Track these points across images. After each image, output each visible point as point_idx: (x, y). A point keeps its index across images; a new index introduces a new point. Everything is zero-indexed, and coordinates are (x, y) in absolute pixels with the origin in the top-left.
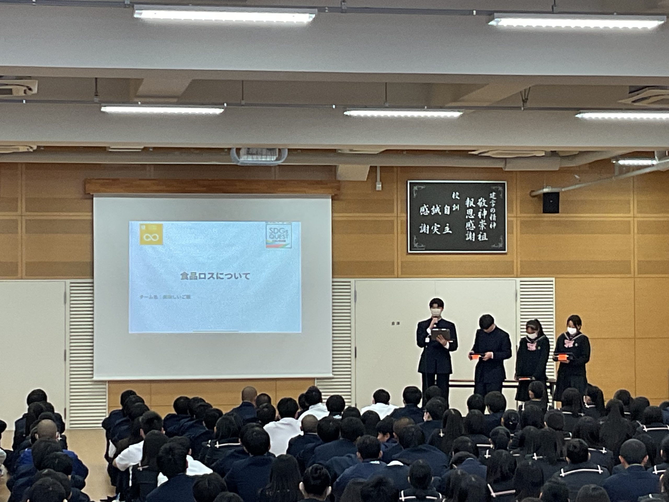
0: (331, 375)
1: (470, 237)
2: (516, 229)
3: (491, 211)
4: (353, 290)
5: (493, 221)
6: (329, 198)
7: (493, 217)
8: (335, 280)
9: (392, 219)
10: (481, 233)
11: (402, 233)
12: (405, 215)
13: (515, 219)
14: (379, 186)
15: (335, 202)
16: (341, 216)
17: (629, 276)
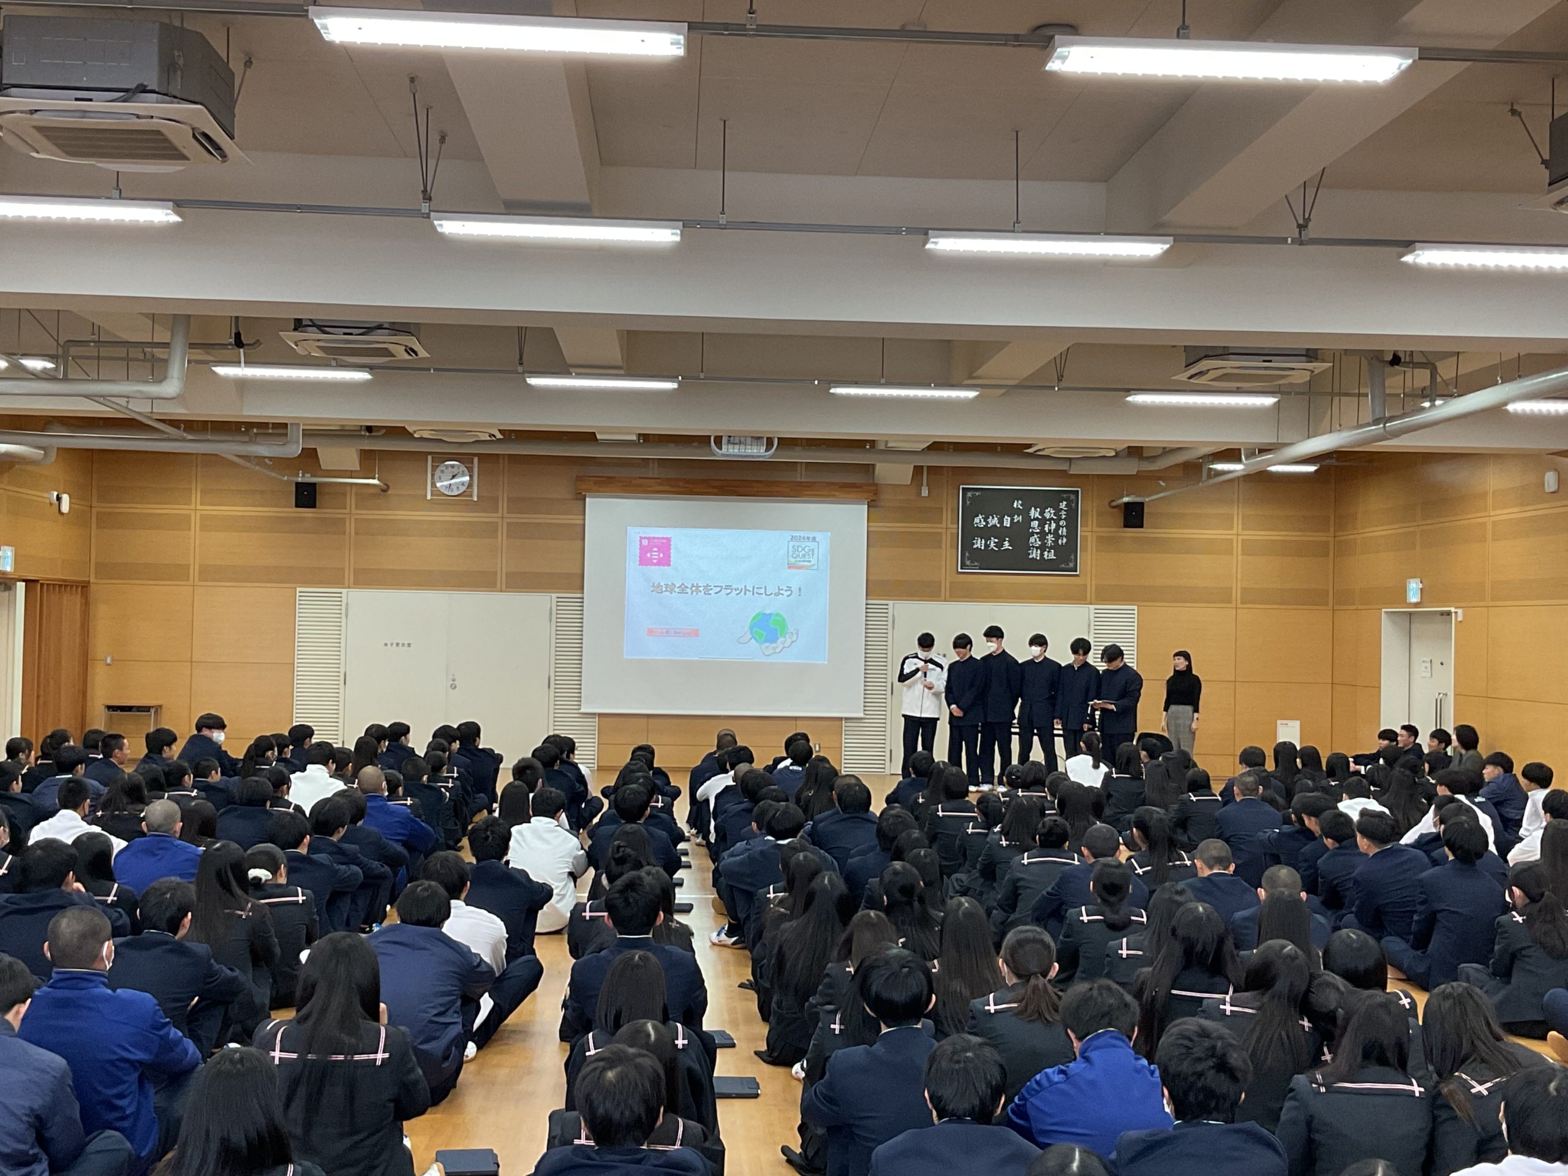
0: (861, 715)
1: (1035, 554)
2: (1091, 544)
3: (1061, 523)
4: (890, 615)
5: (1062, 536)
6: (864, 504)
7: (1063, 531)
8: (870, 602)
9: (940, 530)
10: (1048, 550)
11: (951, 547)
12: (956, 526)
13: (1089, 534)
14: (925, 492)
15: (871, 509)
16: (879, 526)
17: (1229, 605)
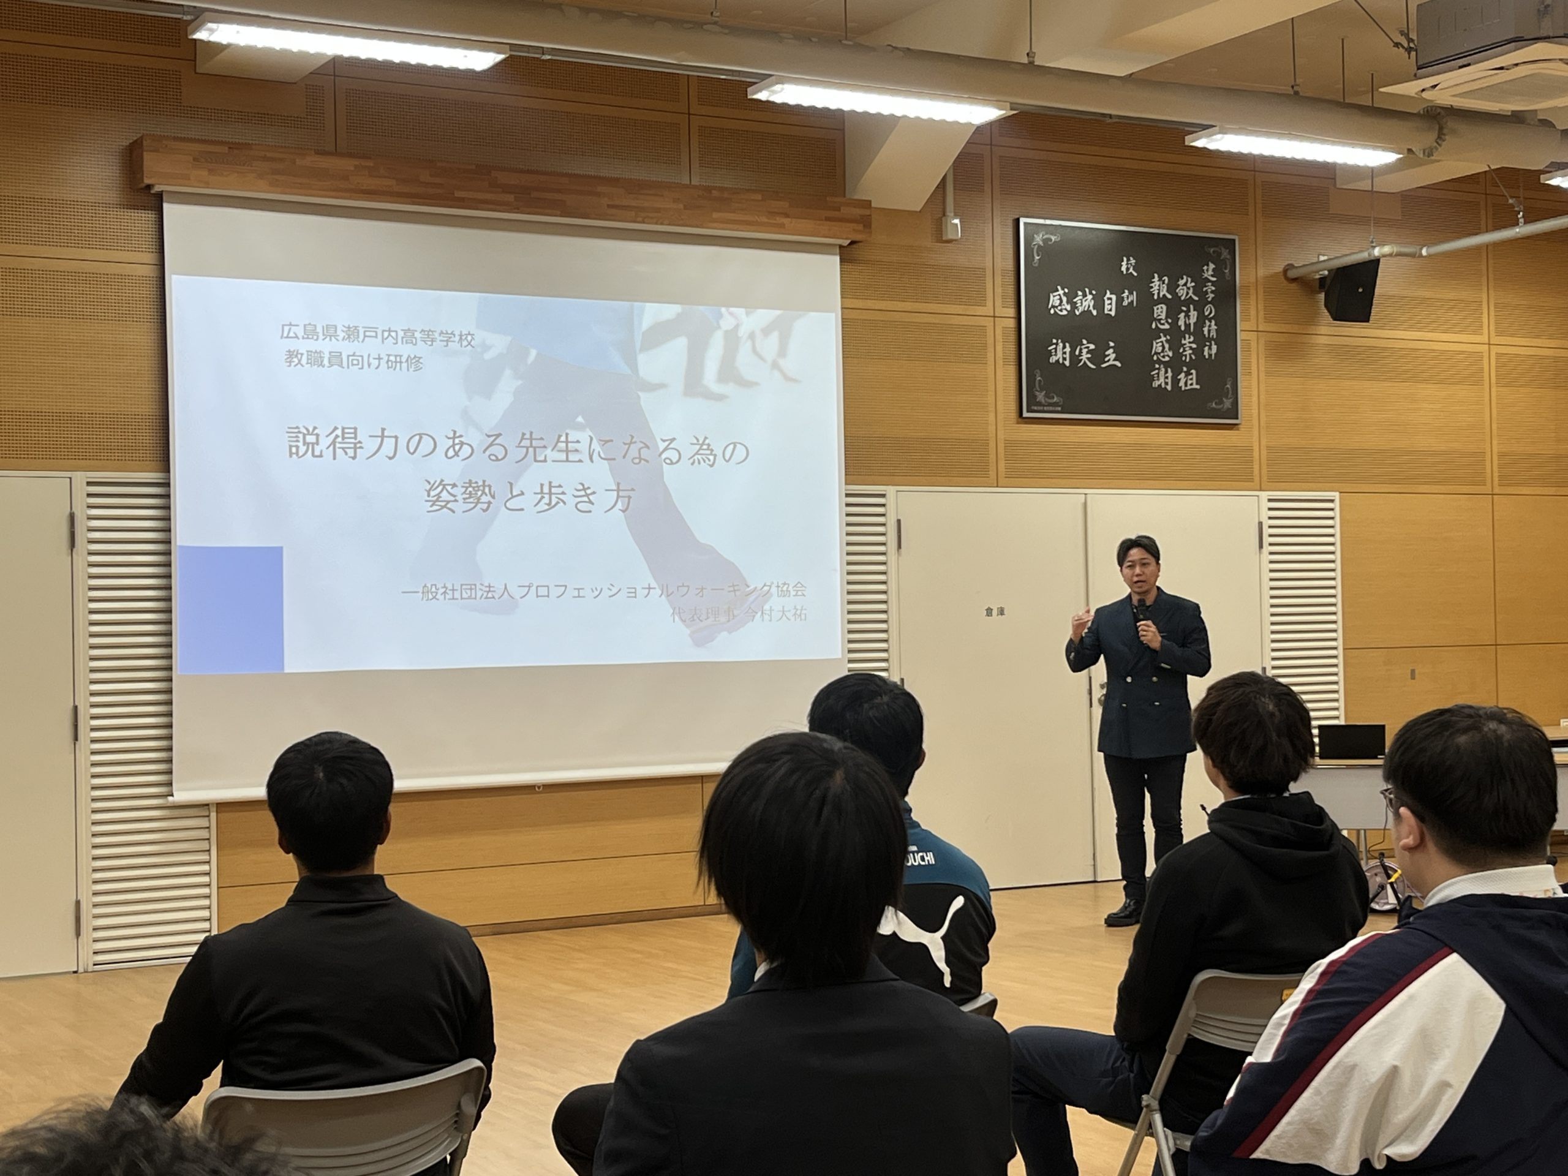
1: (1162, 379)
2: (1257, 362)
3: (1206, 314)
4: (891, 520)
5: (1210, 339)
6: (835, 254)
7: (1211, 329)
8: (853, 489)
9: (982, 321)
10: (1185, 369)
11: (1008, 363)
12: (1012, 312)
13: (1252, 337)
14: (951, 231)
16: (864, 307)
17: (1482, 489)
